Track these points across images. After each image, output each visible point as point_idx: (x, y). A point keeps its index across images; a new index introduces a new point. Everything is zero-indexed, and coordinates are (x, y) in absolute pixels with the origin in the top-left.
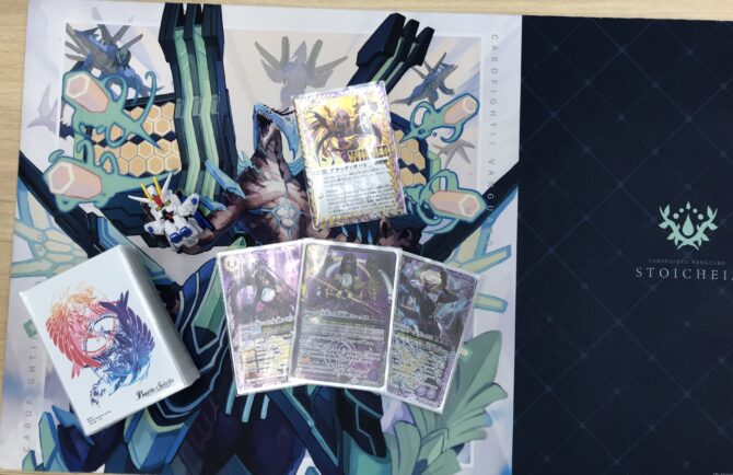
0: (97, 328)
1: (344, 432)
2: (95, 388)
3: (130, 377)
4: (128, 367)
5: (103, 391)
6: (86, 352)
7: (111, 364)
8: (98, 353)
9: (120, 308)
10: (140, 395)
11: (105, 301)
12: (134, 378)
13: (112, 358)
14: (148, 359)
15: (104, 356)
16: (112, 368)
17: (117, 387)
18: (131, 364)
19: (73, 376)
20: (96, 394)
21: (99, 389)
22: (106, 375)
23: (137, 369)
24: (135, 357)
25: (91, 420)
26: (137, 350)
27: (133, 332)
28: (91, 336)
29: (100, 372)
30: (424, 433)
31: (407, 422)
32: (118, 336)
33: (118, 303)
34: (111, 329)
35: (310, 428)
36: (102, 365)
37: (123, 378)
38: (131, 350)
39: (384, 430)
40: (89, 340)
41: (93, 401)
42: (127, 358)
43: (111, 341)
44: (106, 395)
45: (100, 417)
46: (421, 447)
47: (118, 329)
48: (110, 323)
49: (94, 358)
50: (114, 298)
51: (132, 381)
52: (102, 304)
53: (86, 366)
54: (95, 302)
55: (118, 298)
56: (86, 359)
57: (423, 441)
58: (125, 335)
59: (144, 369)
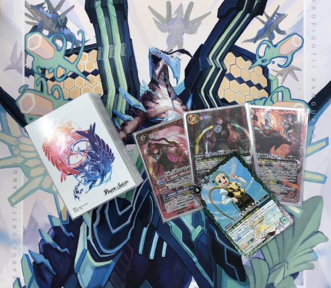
0: (76, 148)
1: (217, 265)
2: (76, 189)
3: (99, 180)
4: (98, 174)
5: (82, 190)
6: (69, 164)
7: (86, 172)
8: (77, 165)
9: (90, 135)
10: (106, 192)
11: (80, 130)
12: (102, 181)
13: (87, 168)
14: (111, 168)
15: (81, 167)
16: (87, 175)
17: (91, 187)
18: (99, 172)
19: (62, 180)
20: (77, 192)
21: (79, 189)
22: (83, 180)
23: (103, 175)
24: (102, 167)
25: (75, 210)
26: (103, 162)
27: (100, 150)
28: (72, 154)
29: (79, 178)
30: (271, 266)
31: (260, 258)
32: (89, 153)
33: (88, 131)
34: (85, 149)
35: (194, 263)
36: (80, 173)
37: (94, 182)
38: (99, 162)
39: (244, 264)
40: (71, 156)
41: (76, 197)
42: (96, 168)
43: (85, 157)
44: (84, 192)
45: (81, 208)
46: (269, 275)
47: (90, 149)
48: (84, 145)
49: (74, 169)
50: (86, 128)
51: (100, 183)
52: (78, 132)
53: (70, 174)
54: (73, 131)
55: (88, 128)
56: (69, 169)
57: (271, 270)
58: (94, 152)
59: (108, 175)
